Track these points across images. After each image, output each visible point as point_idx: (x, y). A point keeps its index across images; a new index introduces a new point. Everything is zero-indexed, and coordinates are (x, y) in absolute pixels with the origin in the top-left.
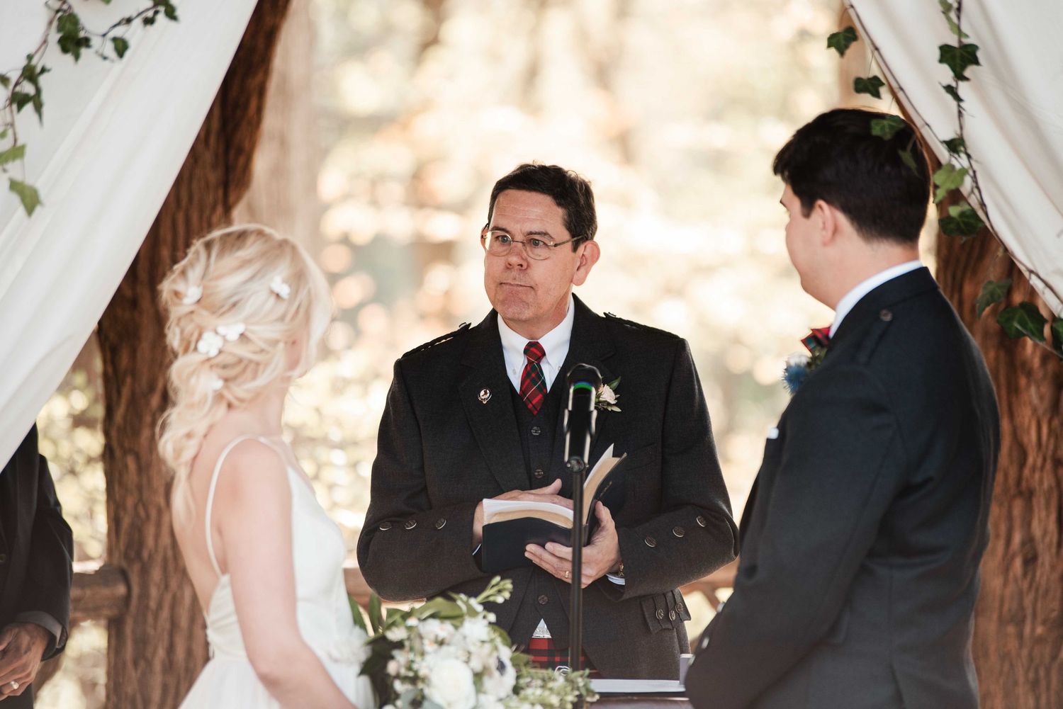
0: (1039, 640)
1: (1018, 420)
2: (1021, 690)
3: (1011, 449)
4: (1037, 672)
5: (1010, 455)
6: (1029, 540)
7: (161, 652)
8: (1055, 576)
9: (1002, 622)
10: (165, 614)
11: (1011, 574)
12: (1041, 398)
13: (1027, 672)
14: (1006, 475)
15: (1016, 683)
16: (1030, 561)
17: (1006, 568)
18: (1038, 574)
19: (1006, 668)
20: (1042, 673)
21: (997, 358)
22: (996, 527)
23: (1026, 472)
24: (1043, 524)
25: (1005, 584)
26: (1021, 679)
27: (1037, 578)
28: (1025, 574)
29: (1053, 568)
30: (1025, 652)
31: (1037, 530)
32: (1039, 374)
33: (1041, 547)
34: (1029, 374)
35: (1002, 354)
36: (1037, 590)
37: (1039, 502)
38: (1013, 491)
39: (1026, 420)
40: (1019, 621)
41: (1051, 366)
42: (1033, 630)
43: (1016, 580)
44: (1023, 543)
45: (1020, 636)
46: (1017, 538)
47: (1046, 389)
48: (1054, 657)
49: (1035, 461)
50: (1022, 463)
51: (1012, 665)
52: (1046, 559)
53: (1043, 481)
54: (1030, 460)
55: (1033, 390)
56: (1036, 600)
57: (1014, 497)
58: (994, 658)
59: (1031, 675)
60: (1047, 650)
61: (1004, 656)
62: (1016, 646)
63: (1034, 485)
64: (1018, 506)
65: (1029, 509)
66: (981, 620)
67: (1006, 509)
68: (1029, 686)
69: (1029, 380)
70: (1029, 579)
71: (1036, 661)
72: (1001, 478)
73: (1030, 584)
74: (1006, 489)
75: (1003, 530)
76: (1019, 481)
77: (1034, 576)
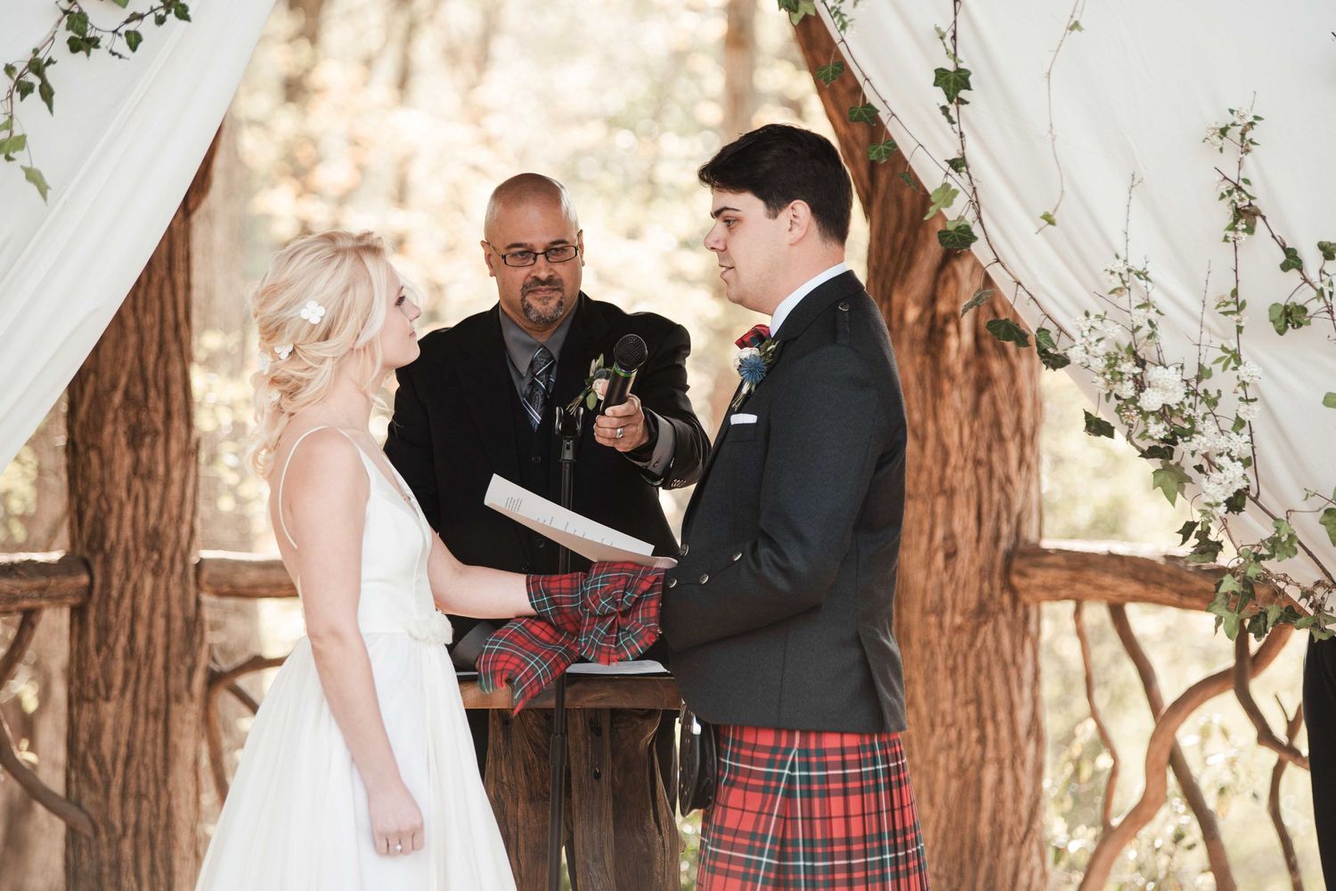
0: (959, 629)
1: (941, 422)
2: (940, 675)
3: (935, 451)
4: (955, 661)
5: (934, 457)
6: (950, 537)
7: (123, 640)
8: (973, 570)
9: (924, 613)
10: (127, 602)
11: (933, 568)
12: (963, 401)
13: (946, 660)
14: (930, 474)
15: (935, 670)
16: (951, 555)
17: (929, 563)
18: (959, 567)
19: (927, 655)
20: (960, 659)
21: (923, 364)
22: (920, 522)
23: (949, 471)
24: (963, 520)
25: (928, 576)
26: (941, 666)
27: (957, 572)
28: (946, 567)
29: (972, 561)
30: (944, 641)
31: (957, 526)
32: (961, 378)
33: (961, 543)
34: (952, 379)
35: (928, 361)
36: (957, 584)
37: (960, 500)
38: (936, 489)
40: (939, 611)
41: (973, 372)
42: (952, 618)
43: (938, 573)
44: (945, 539)
45: (940, 626)
46: (940, 533)
47: (968, 394)
48: (971, 645)
49: (957, 462)
50: (945, 463)
51: (932, 653)
52: (965, 553)
53: (963, 479)
54: (953, 460)
55: (956, 394)
56: (955, 593)
57: (937, 495)
59: (950, 662)
60: (965, 639)
61: (926, 644)
62: (937, 634)
63: (956, 483)
64: (941, 503)
65: (950, 506)
66: (904, 611)
67: (930, 506)
68: (948, 672)
69: (952, 385)
70: (949, 573)
71: (955, 650)
72: (924, 477)
73: (951, 579)
74: (929, 488)
75: (926, 526)
76: (942, 480)
77: (954, 570)
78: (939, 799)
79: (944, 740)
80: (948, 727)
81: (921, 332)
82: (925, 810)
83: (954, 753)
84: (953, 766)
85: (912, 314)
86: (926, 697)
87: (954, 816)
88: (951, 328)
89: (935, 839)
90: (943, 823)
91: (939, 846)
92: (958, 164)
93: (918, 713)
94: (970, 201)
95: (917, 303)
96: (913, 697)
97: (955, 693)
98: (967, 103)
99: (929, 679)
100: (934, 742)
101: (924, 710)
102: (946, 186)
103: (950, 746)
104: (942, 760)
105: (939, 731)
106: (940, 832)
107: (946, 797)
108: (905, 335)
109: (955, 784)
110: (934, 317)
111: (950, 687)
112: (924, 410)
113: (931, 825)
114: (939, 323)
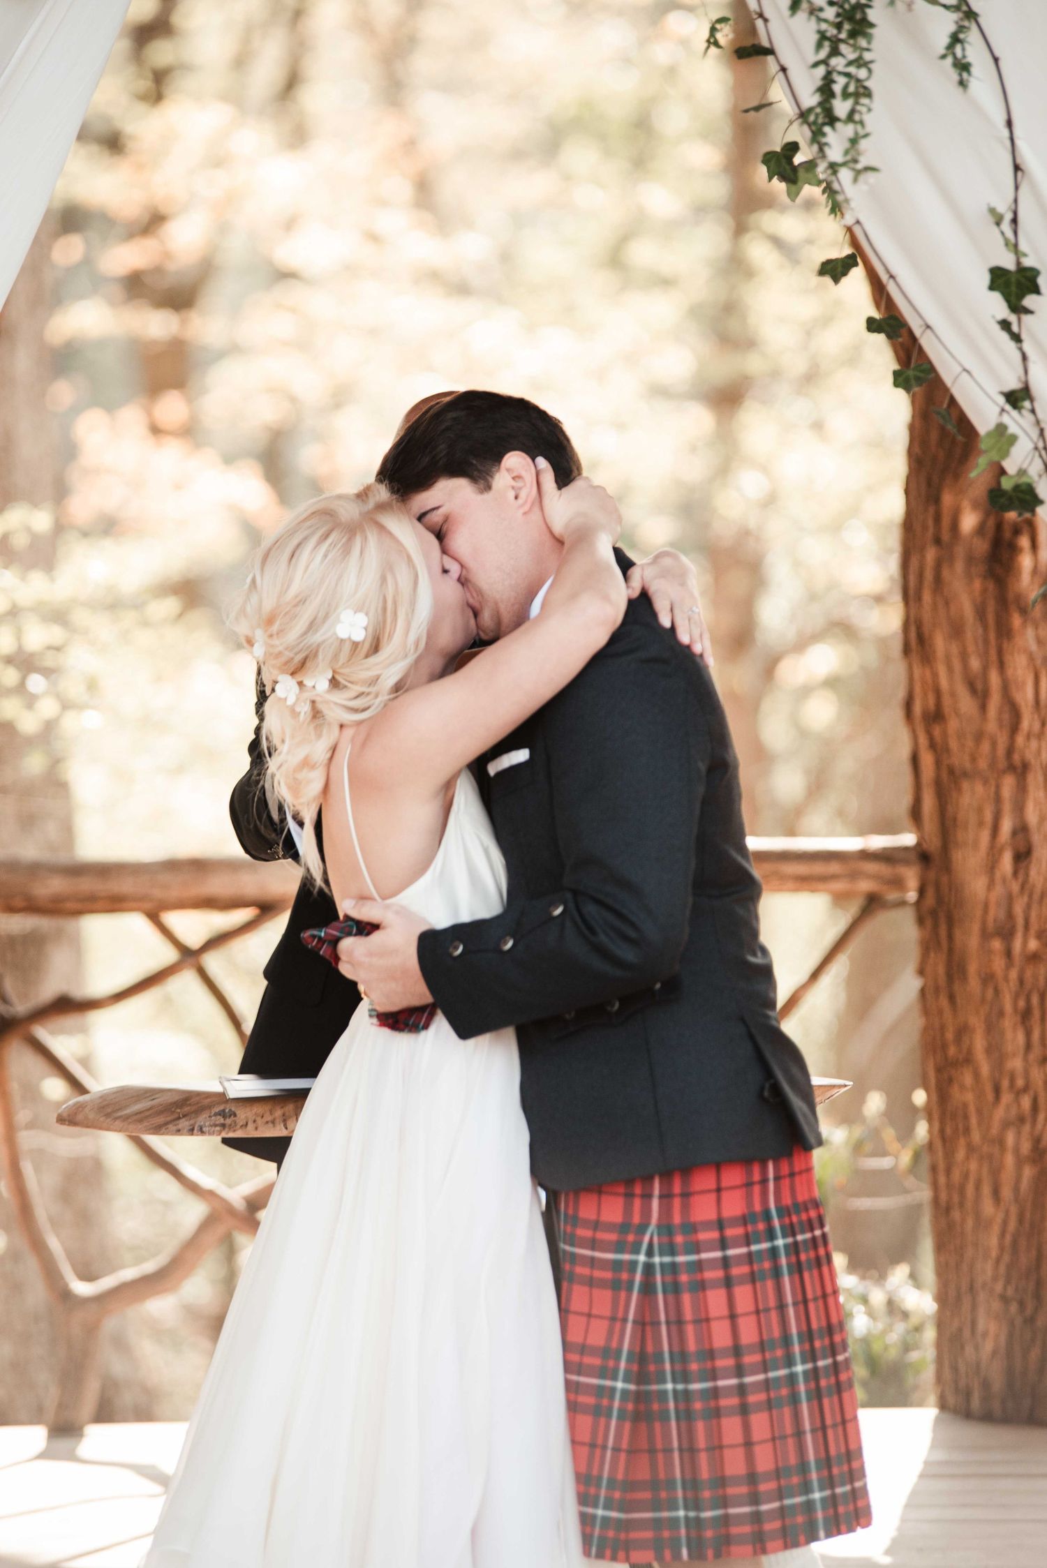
0: (1033, 959)
1: (1010, 672)
2: (1008, 1023)
3: (1000, 712)
4: (1029, 1002)
5: (1000, 720)
6: (1022, 830)
9: (985, 935)
11: (998, 875)
13: (1016, 997)
14: (994, 744)
15: (1001, 1014)
16: (1023, 856)
17: (992, 866)
18: (1033, 873)
19: (990, 993)
20: (1036, 1002)
21: (984, 591)
22: (980, 810)
23: (1020, 740)
25: (991, 884)
26: (1008, 1007)
27: (1031, 880)
28: (1015, 873)
30: (1013, 974)
31: (1032, 816)
32: (1038, 611)
33: (1037, 839)
34: (1025, 612)
35: (991, 586)
36: (1030, 896)
37: (1035, 781)
38: (1002, 763)
39: (1020, 672)
40: (1006, 932)
42: (1025, 943)
43: (1004, 880)
44: (1014, 833)
45: (1008, 953)
46: (1007, 826)
49: (1031, 726)
50: (1014, 728)
51: (997, 991)
52: (1042, 853)
54: (1025, 724)
55: (1030, 633)
56: (1028, 907)
57: (1004, 772)
58: (974, 983)
59: (1022, 1003)
61: (988, 979)
62: (1003, 966)
63: (1030, 756)
64: (1008, 785)
65: (1022, 789)
66: (958, 934)
67: (993, 789)
68: (1018, 1018)
69: (1025, 622)
70: (1020, 880)
71: (1028, 986)
72: (986, 747)
73: (1023, 887)
74: (993, 764)
75: (988, 816)
76: (1010, 751)
77: (1027, 875)
78: (1007, 1193)
79: (1014, 1112)
80: (1018, 1093)
81: (982, 547)
82: (988, 1207)
83: (1027, 1128)
84: (1026, 1147)
85: (969, 521)
86: (989, 1050)
87: (1028, 1215)
88: (1024, 542)
89: (1002, 1248)
90: (1012, 1225)
91: (1006, 1258)
92: (1017, 398)
93: (977, 1075)
94: (1036, 448)
95: (975, 506)
96: (970, 1051)
97: (1028, 1046)
98: (1031, 312)
99: (991, 1028)
100: (999, 1113)
101: (985, 1069)
102: (1001, 429)
103: (1021, 1119)
104: (1010, 1138)
105: (1006, 1098)
106: (1008, 1238)
107: (1016, 1189)
108: (960, 552)
109: (1028, 1172)
110: (999, 526)
111: (1021, 1038)
112: (985, 656)
113: (996, 1229)
114: (1007, 534)
